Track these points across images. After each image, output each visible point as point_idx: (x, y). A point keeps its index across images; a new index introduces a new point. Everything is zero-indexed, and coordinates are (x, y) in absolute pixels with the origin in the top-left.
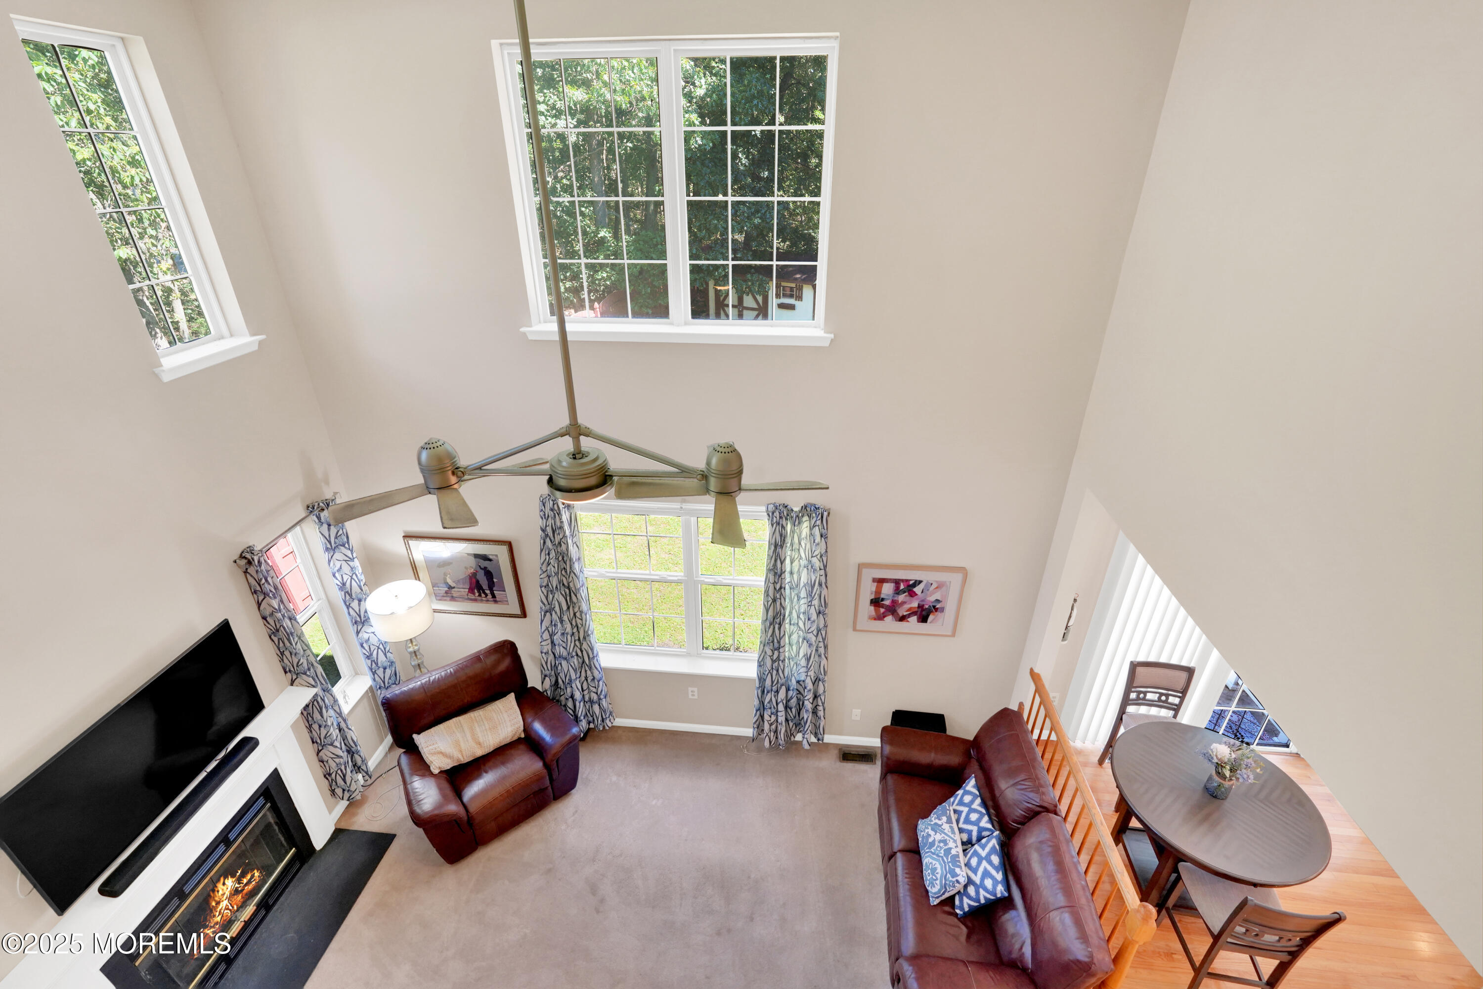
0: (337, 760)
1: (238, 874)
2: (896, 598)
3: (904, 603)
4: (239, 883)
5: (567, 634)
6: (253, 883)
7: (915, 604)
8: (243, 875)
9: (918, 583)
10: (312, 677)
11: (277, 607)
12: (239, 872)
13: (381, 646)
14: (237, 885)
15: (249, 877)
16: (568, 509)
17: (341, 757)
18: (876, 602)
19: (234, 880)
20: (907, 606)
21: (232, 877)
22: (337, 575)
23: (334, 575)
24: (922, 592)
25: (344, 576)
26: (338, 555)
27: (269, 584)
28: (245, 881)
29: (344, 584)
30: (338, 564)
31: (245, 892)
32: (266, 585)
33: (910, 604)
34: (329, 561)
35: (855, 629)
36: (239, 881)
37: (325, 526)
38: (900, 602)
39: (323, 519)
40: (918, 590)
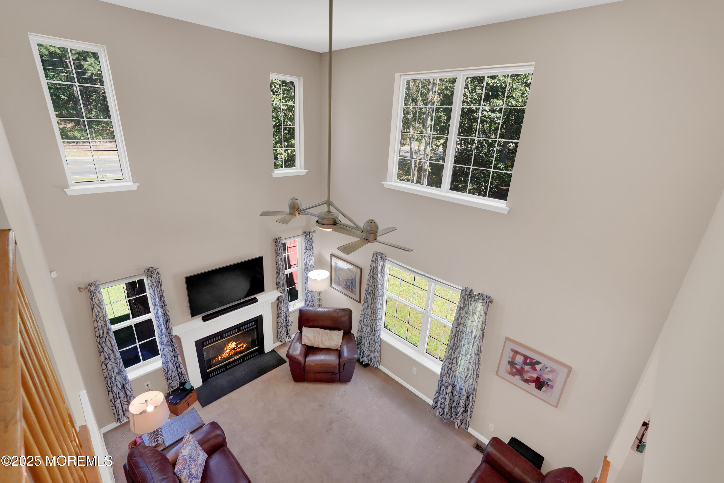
0: (281, 324)
1: (238, 342)
2: (523, 367)
3: (528, 372)
4: (236, 346)
5: (369, 315)
6: (241, 349)
7: (535, 376)
8: (239, 344)
9: (538, 363)
10: (282, 290)
11: (279, 260)
12: (239, 341)
13: (311, 292)
14: (235, 347)
15: (241, 345)
16: (383, 261)
17: (282, 324)
18: (512, 363)
19: (236, 344)
20: (530, 375)
21: (236, 342)
22: (305, 259)
23: (304, 259)
24: (540, 370)
25: (307, 261)
26: (307, 253)
27: (280, 251)
28: (239, 346)
29: (306, 264)
30: (307, 256)
31: (237, 350)
32: (279, 251)
33: (532, 374)
34: (304, 254)
35: (497, 374)
36: (237, 345)
37: (307, 241)
38: (526, 370)
39: (307, 238)
40: (538, 367)
